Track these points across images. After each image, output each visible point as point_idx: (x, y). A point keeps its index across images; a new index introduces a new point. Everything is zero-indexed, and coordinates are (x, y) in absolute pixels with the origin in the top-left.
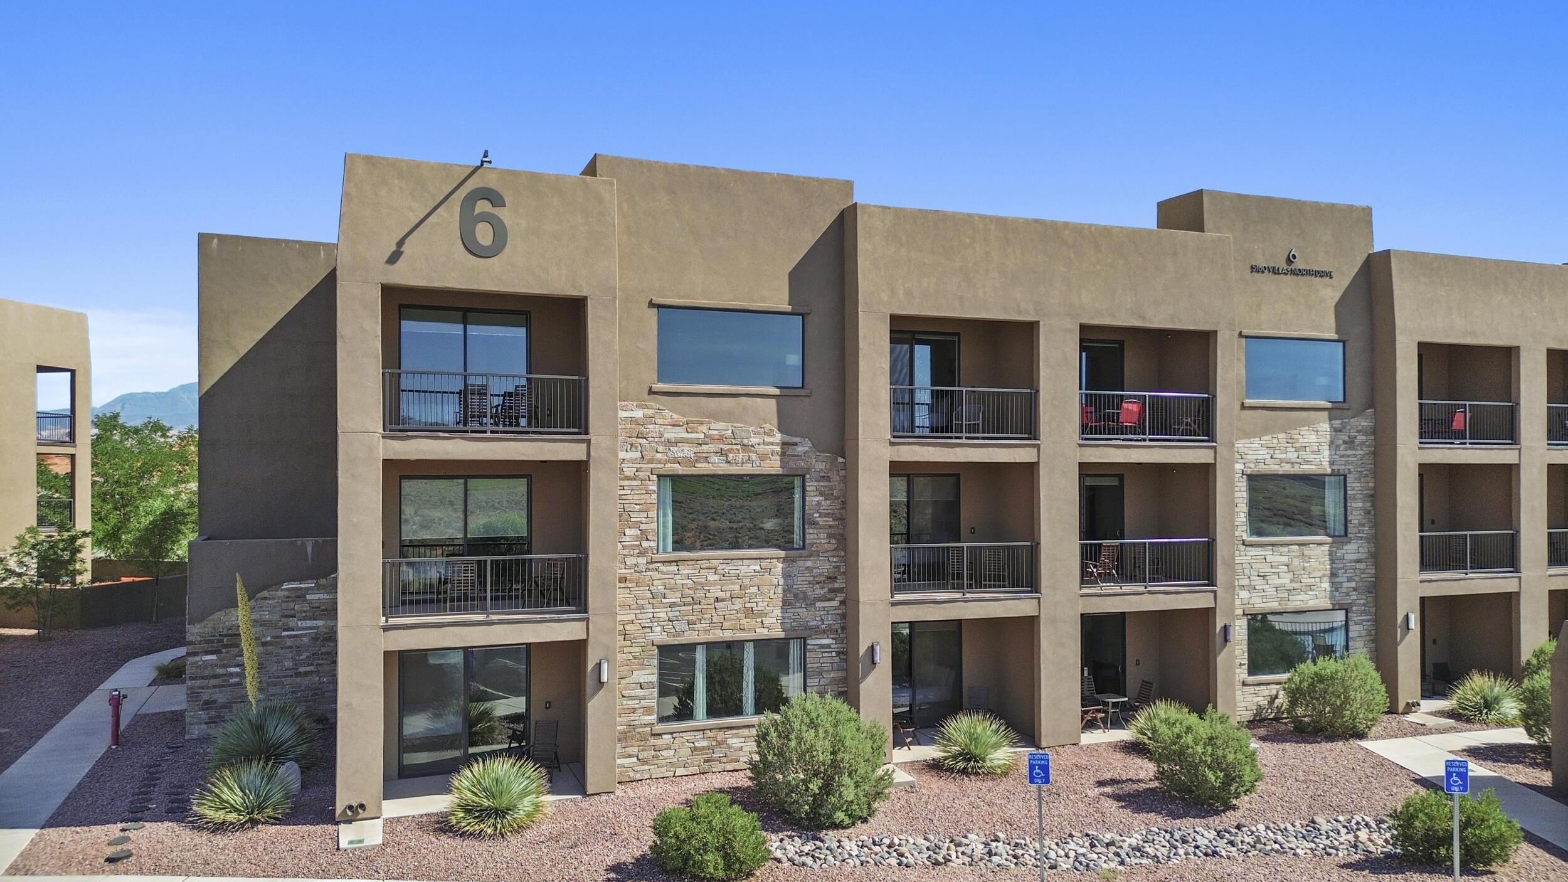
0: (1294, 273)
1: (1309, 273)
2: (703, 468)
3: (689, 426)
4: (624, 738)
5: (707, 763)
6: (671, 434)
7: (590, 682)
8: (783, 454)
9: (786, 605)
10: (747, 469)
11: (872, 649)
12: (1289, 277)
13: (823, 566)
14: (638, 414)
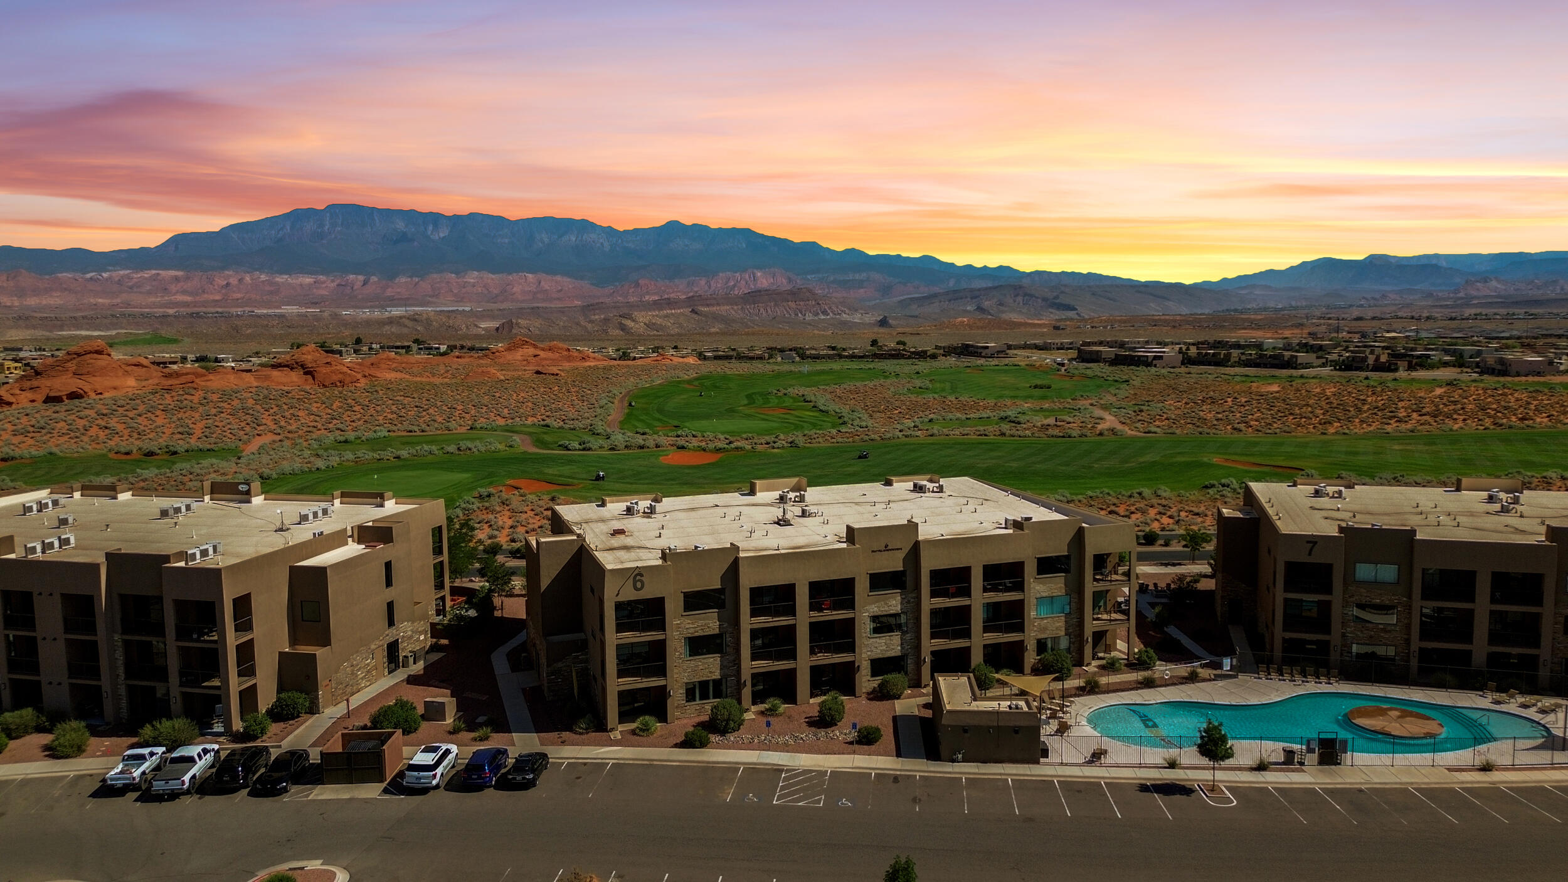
0: (888, 550)
1: (893, 550)
2: (697, 634)
3: (692, 624)
4: (677, 707)
5: (700, 713)
6: (687, 626)
7: (668, 696)
8: (720, 628)
9: (721, 669)
10: (709, 633)
11: (745, 681)
12: (886, 552)
13: (732, 658)
14: (679, 622)
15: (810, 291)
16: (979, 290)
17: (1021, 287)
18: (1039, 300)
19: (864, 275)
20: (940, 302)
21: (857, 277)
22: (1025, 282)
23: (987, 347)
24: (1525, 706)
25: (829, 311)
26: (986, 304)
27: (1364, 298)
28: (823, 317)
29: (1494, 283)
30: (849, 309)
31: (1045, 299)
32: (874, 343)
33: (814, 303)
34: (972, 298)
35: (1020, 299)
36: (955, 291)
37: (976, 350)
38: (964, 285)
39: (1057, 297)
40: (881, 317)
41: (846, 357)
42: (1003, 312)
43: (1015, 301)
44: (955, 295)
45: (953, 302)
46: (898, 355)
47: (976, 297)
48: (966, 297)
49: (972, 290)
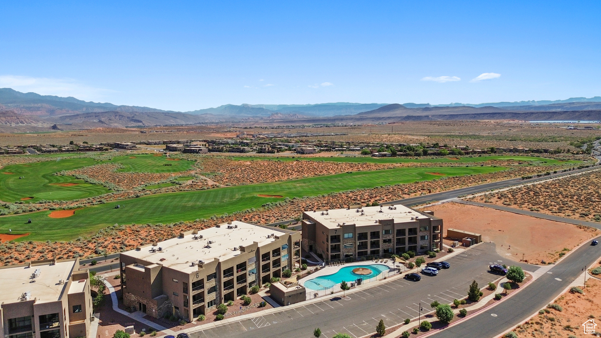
0: (252, 251)
2: (210, 287)
3: (210, 284)
7: (204, 307)
10: (213, 286)
11: (223, 297)
13: (219, 292)
14: (207, 285)
15: (13, 112)
16: (98, 113)
17: (117, 112)
18: (126, 118)
19: (39, 105)
20: (81, 118)
21: (36, 105)
22: (118, 110)
23: (128, 145)
24: (381, 262)
25: (24, 122)
26: (103, 119)
27: (243, 119)
28: (21, 125)
29: (279, 115)
30: (35, 121)
31: (128, 118)
32: (71, 143)
33: (15, 118)
34: (96, 116)
35: (117, 117)
36: (87, 114)
37: (123, 146)
38: (90, 111)
39: (133, 117)
40: (53, 125)
41: (65, 151)
42: (111, 123)
43: (115, 118)
44: (88, 115)
45: (86, 118)
46: (90, 149)
47: (97, 116)
48: (93, 116)
49: (95, 113)
